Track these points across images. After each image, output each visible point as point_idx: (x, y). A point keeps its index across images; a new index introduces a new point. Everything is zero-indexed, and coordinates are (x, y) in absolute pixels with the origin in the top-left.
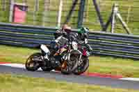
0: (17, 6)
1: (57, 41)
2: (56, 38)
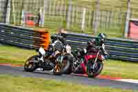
0: (133, 22)
1: (53, 45)
2: (53, 42)
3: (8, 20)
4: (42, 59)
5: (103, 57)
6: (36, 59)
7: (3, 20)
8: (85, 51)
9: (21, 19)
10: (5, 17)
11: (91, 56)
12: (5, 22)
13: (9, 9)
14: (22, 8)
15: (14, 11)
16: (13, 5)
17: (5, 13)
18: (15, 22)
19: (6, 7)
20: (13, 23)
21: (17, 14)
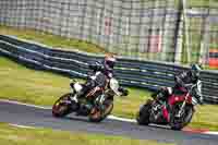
3: (178, 57)
4: (75, 98)
5: (194, 100)
6: (69, 99)
7: (171, 57)
8: (170, 91)
9: (198, 55)
10: (174, 53)
11: (177, 99)
12: (174, 61)
13: (180, 41)
14: (201, 38)
15: (187, 43)
16: (187, 33)
17: (174, 46)
18: (189, 60)
19: (175, 38)
20: (186, 62)
21: (193, 48)
